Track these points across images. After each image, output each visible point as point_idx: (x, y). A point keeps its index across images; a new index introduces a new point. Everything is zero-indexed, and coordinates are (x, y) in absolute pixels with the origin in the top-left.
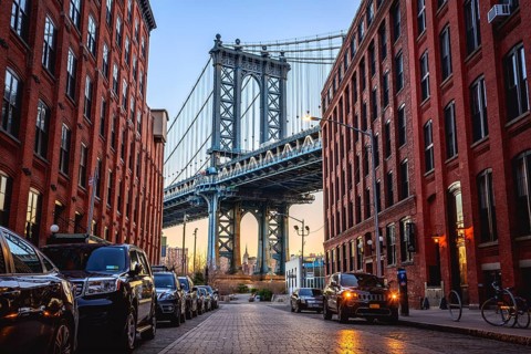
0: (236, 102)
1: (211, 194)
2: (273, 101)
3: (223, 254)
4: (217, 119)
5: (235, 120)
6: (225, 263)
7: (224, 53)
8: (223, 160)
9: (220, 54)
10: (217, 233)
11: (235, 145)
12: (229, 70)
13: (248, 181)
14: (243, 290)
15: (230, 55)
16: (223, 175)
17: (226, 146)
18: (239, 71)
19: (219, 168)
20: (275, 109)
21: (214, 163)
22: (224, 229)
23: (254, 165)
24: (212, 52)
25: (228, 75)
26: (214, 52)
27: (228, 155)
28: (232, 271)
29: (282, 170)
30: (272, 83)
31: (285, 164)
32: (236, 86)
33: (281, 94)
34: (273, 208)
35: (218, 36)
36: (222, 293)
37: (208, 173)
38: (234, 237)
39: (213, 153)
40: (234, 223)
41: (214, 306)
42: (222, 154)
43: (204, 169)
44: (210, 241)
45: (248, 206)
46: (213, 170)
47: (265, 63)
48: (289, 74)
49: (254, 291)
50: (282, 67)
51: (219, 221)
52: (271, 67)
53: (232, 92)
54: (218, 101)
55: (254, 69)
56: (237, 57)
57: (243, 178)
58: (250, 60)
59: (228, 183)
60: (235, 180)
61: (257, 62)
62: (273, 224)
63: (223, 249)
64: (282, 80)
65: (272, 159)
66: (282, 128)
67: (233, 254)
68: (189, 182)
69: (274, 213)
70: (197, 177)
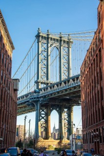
0: (48, 59)
1: (37, 102)
2: (65, 58)
8: (43, 86)
9: (40, 37)
11: (47, 79)
13: (53, 96)
15: (45, 38)
16: (42, 93)
17: (43, 79)
21: (38, 87)
22: (43, 118)
24: (36, 36)
26: (38, 36)
27: (44, 83)
32: (48, 52)
34: (66, 108)
35: (39, 29)
37: (35, 92)
38: (47, 122)
40: (47, 115)
42: (42, 83)
43: (33, 90)
45: (54, 107)
46: (38, 90)
47: (61, 40)
50: (68, 43)
51: (40, 114)
52: (64, 42)
55: (56, 44)
56: (48, 38)
57: (51, 94)
58: (54, 39)
59: (45, 96)
60: (48, 95)
61: (57, 40)
64: (69, 48)
65: (64, 87)
66: (69, 70)
67: (47, 129)
68: (27, 95)
69: (66, 110)
70: (30, 93)
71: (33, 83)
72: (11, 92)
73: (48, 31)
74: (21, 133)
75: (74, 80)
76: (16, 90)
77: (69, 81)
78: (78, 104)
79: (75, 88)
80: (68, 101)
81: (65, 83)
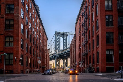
0: (59, 41)
1: (55, 57)
2: (65, 41)
3: (58, 66)
4: (56, 44)
5: (59, 44)
6: (58, 67)
7: (57, 33)
8: (57, 51)
10: (57, 63)
11: (59, 49)
12: (58, 36)
13: (61, 54)
14: (60, 71)
15: (58, 33)
16: (57, 54)
17: (58, 49)
18: (59, 36)
19: (57, 52)
20: (65, 42)
21: (56, 51)
22: (58, 62)
23: (62, 52)
24: (55, 33)
25: (58, 37)
27: (58, 50)
28: (59, 68)
29: (66, 53)
30: (65, 38)
31: (67, 52)
32: (59, 39)
33: (66, 40)
34: (65, 58)
35: (56, 30)
36: (57, 71)
37: (55, 53)
38: (59, 63)
39: (56, 50)
40: (59, 61)
41: (56, 73)
42: (57, 50)
43: (54, 52)
44: (56, 64)
45: (61, 58)
46: (56, 53)
47: (64, 34)
48: (68, 36)
49: (62, 71)
50: (66, 35)
51: (57, 61)
52: (65, 35)
53: (58, 40)
54: (56, 41)
55: (62, 36)
56: (59, 34)
57: (60, 54)
58: (61, 34)
59: (58, 55)
60: (59, 54)
61: (62, 34)
62: (65, 61)
63: (58, 65)
64: (67, 37)
65: (65, 51)
66: (67, 45)
67: (59, 66)
68: (52, 54)
69: (65, 59)
71: (54, 50)
72: (47, 54)
73: (59, 31)
74: (51, 67)
75: (68, 49)
76: (49, 53)
77: (66, 49)
78: (69, 57)
79: (68, 52)
80: (66, 56)
81: (65, 50)
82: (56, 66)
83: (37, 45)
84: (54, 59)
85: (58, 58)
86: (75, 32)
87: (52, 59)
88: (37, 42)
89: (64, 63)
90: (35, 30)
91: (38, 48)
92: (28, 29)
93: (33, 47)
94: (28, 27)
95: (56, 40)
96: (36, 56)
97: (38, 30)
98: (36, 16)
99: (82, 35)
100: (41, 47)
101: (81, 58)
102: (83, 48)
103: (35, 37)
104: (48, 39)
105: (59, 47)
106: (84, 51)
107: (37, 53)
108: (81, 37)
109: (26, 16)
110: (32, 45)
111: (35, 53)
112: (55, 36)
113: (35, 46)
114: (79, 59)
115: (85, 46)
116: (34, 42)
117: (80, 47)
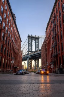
0: (31, 44)
1: (28, 57)
3: (29, 66)
4: (29, 46)
5: (31, 46)
6: (30, 67)
8: (30, 52)
9: (29, 37)
12: (30, 39)
14: (32, 71)
15: (31, 37)
16: (29, 55)
18: (32, 39)
19: (29, 53)
20: (37, 45)
21: (28, 53)
23: (34, 53)
26: (28, 37)
28: (31, 69)
29: (38, 54)
30: (37, 41)
32: (31, 41)
33: (38, 42)
34: (37, 59)
35: (29, 34)
36: (29, 72)
38: (31, 64)
39: (28, 51)
40: (31, 62)
41: (28, 73)
43: (27, 53)
44: (28, 64)
45: (33, 59)
48: (39, 40)
51: (29, 61)
52: (36, 39)
54: (29, 44)
57: (32, 55)
59: (30, 56)
61: (34, 38)
62: (37, 62)
64: (38, 40)
65: (36, 53)
66: (38, 47)
67: (31, 66)
70: (26, 55)
73: (32, 35)
74: (23, 67)
75: (39, 51)
76: (22, 54)
78: (41, 58)
79: (40, 53)
80: (38, 57)
82: (28, 66)
83: (12, 46)
84: (26, 60)
85: (30, 59)
86: (45, 36)
87: (24, 59)
88: (12, 43)
89: (35, 64)
90: (11, 33)
91: (12, 49)
92: (5, 32)
93: (7, 48)
94: (5, 31)
95: (28, 42)
96: (10, 57)
97: (13, 34)
98: (12, 22)
99: (52, 39)
100: (15, 48)
101: (51, 59)
102: (53, 50)
103: (10, 39)
104: (21, 41)
105: (31, 49)
106: (54, 52)
107: (11, 53)
108: (51, 40)
109: (4, 21)
110: (7, 46)
111: (9, 54)
112: (28, 39)
113: (9, 47)
114: (50, 60)
115: (55, 48)
116: (9, 44)
117: (51, 49)
